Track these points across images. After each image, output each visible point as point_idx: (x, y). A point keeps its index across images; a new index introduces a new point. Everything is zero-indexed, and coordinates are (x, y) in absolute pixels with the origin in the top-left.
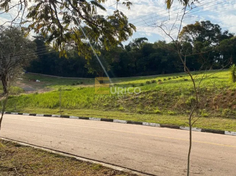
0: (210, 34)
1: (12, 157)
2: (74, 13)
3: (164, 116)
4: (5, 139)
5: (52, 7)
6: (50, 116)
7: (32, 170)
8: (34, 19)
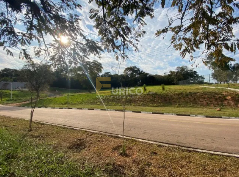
0: (136, 72)
1: (39, 130)
2: (74, 60)
3: (117, 106)
4: (36, 121)
5: (63, 56)
6: (62, 108)
7: (49, 136)
8: (53, 61)
